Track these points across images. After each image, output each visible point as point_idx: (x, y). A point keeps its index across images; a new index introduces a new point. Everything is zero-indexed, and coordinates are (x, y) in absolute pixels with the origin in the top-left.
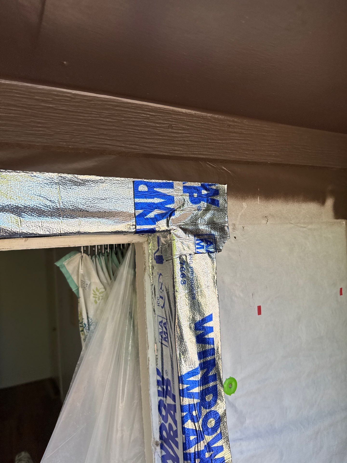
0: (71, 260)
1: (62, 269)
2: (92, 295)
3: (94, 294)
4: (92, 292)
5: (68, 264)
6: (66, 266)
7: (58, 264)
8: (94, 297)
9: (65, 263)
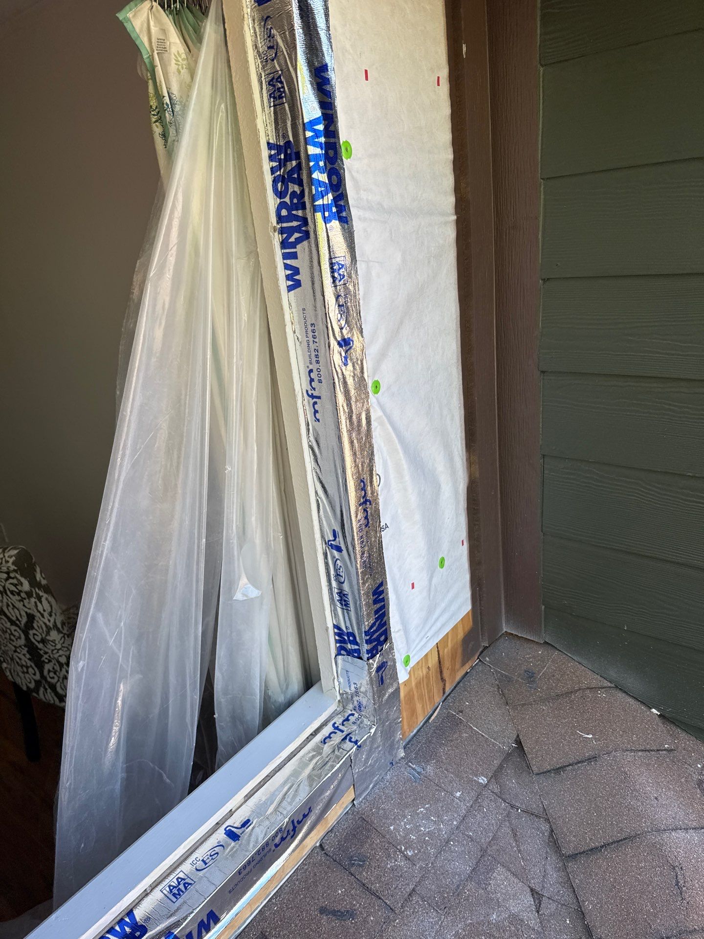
0: (139, 10)
1: (125, 24)
2: (173, 62)
3: (175, 60)
4: (173, 56)
5: (134, 16)
6: (132, 20)
7: (121, 16)
8: (176, 64)
9: (130, 15)
